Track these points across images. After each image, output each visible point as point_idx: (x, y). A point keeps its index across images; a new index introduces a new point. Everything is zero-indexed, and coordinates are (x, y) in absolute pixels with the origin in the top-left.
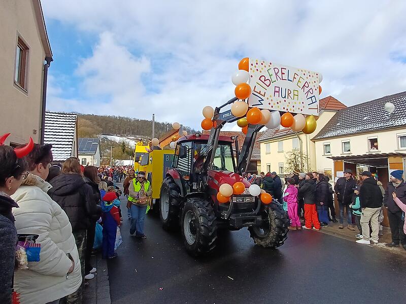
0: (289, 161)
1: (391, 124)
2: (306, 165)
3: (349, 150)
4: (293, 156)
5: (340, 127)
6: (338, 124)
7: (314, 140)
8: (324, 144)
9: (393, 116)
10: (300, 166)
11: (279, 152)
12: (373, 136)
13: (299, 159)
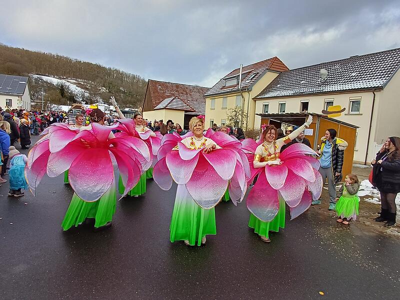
0: (230, 118)
1: (322, 89)
2: (245, 122)
3: (284, 112)
4: (234, 113)
5: (280, 89)
6: (278, 86)
7: (255, 99)
8: (264, 104)
9: (325, 83)
10: (240, 123)
11: (223, 108)
12: (305, 99)
13: (240, 117)
